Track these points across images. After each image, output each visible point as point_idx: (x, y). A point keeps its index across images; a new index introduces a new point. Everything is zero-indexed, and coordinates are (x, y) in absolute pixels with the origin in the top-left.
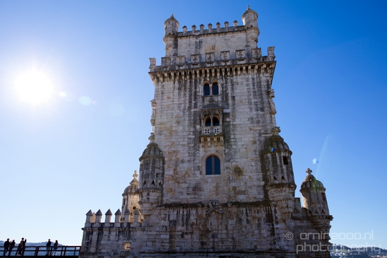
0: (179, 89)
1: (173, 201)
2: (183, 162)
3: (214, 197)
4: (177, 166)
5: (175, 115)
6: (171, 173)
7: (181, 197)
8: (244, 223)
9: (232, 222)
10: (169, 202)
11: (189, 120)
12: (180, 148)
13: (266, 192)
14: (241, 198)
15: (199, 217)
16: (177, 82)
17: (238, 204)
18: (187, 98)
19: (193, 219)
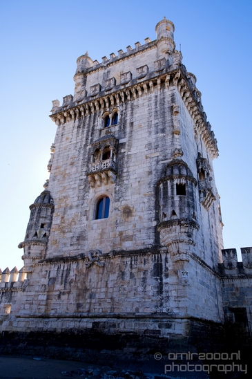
0: (79, 127)
1: (56, 254)
2: (71, 208)
3: (98, 247)
4: (64, 213)
5: (70, 156)
6: (59, 222)
7: (65, 249)
8: (127, 277)
9: (113, 277)
10: (51, 257)
11: (84, 159)
12: (70, 193)
13: (157, 234)
14: (128, 245)
15: (79, 272)
16: (77, 120)
17: (123, 254)
18: (85, 135)
19: (72, 275)
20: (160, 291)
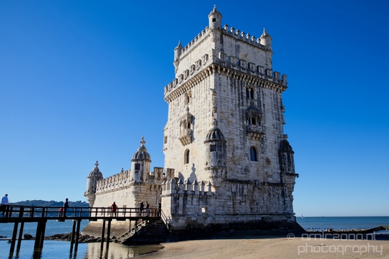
0: (231, 85)
1: (233, 177)
2: (237, 148)
3: (256, 178)
4: (234, 151)
5: (230, 108)
6: (231, 155)
7: (238, 175)
8: (272, 196)
9: (266, 195)
10: (231, 179)
11: (240, 115)
12: (235, 137)
13: (281, 177)
14: (270, 180)
15: (249, 191)
16: (229, 79)
17: (270, 184)
18: (237, 96)
19: (245, 191)
20: (284, 204)
